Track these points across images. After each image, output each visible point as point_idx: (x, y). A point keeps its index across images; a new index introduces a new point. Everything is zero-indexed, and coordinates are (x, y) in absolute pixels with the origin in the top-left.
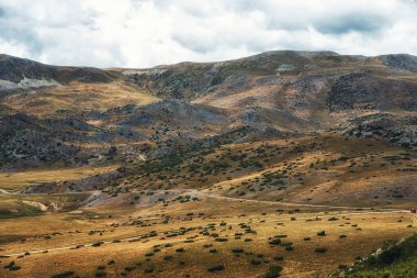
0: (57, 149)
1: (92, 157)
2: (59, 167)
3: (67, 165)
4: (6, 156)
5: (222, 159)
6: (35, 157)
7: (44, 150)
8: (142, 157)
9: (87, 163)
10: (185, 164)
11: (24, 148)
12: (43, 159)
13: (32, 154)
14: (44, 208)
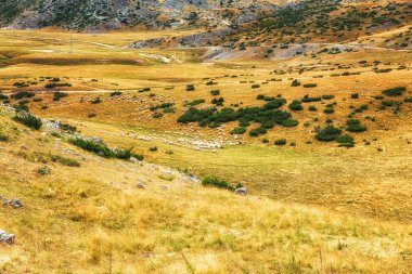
0: (136, 12)
1: (173, 21)
2: (141, 30)
3: (149, 28)
4: (86, 18)
5: (349, 15)
6: (116, 19)
7: (124, 13)
8: (226, 22)
9: (170, 26)
10: (308, 21)
11: (104, 11)
12: (124, 22)
13: (113, 17)
14: (166, 60)
